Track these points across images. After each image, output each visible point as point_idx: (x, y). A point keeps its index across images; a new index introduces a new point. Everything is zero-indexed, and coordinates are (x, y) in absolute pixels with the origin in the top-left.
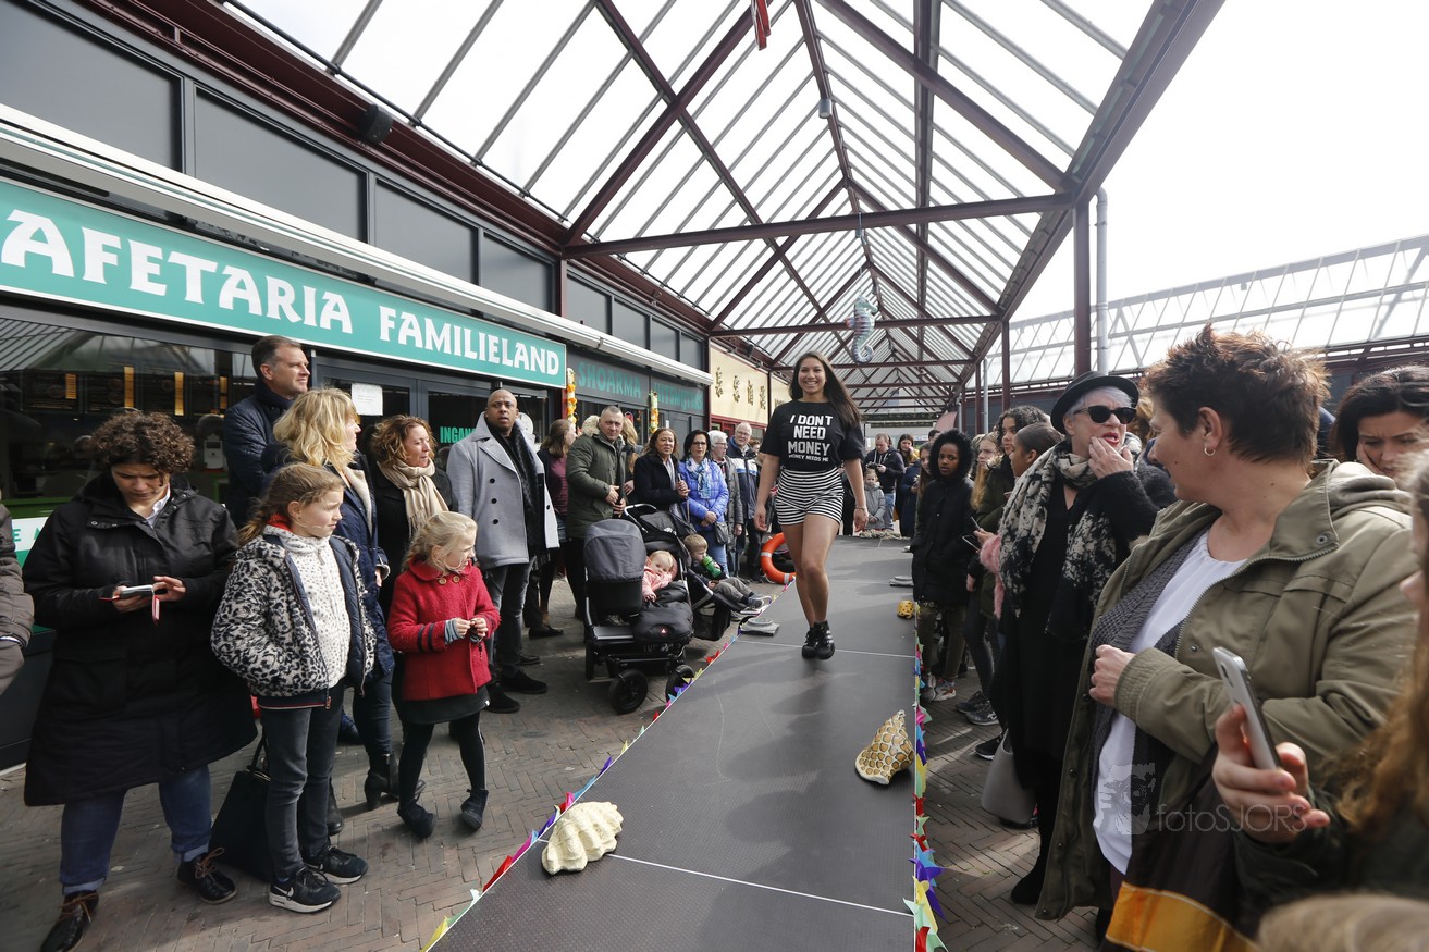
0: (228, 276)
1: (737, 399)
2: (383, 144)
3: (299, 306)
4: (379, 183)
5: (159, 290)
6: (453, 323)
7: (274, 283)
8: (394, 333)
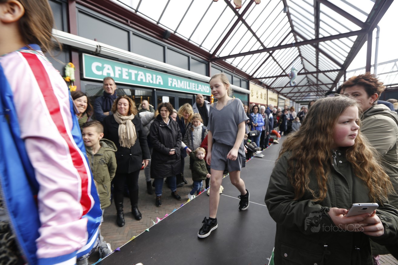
0: (139, 74)
1: (257, 97)
2: (169, 39)
3: (152, 79)
4: (168, 48)
5: (127, 78)
6: (184, 81)
7: (148, 74)
8: (171, 84)
